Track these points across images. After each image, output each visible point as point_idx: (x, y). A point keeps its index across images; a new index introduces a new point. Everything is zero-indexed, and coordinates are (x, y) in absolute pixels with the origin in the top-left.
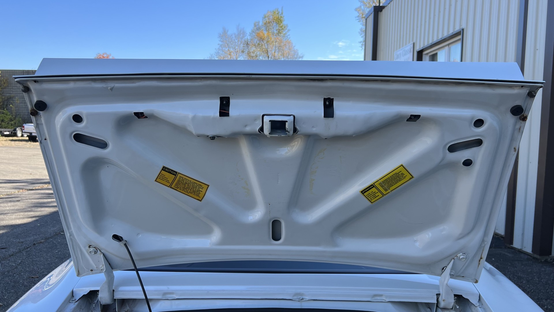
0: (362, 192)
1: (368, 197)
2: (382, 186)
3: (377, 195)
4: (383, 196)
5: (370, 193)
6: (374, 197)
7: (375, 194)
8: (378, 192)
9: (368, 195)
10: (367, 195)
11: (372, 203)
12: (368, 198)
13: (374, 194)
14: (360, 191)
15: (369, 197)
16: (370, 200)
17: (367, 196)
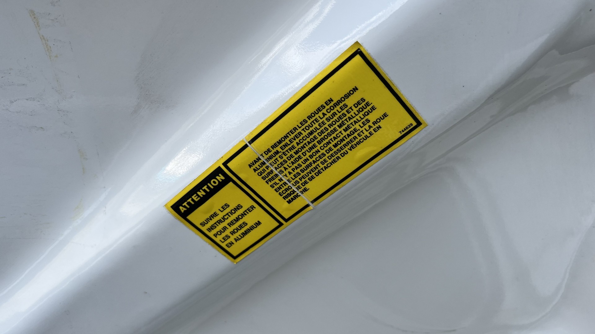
0: (176, 207)
1: (210, 230)
2: (269, 178)
3: (250, 219)
4: (281, 224)
5: (215, 215)
6: (240, 232)
7: (243, 215)
8: (253, 207)
9: (211, 223)
10: (203, 224)
11: (235, 258)
12: (211, 234)
13: (234, 217)
14: (166, 205)
15: (214, 231)
16: (224, 245)
17: (204, 229)
